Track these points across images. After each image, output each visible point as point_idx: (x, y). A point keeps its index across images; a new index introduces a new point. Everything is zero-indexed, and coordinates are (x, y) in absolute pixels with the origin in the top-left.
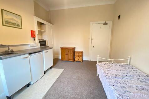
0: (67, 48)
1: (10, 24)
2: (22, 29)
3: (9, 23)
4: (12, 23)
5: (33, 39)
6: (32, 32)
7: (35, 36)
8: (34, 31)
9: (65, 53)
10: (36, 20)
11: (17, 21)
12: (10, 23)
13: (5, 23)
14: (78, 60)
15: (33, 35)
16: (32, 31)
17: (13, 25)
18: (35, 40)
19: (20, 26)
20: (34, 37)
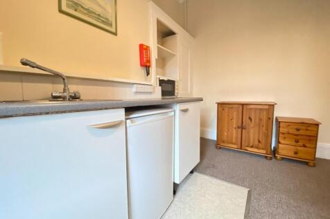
0: (243, 105)
1: (85, 14)
2: (115, 34)
3: (80, 8)
4: (89, 12)
5: (143, 71)
6: (143, 49)
7: (149, 61)
8: (147, 48)
9: (234, 121)
10: (154, 15)
11: (105, 9)
12: (82, 7)
13: (68, 6)
14: (296, 153)
15: (145, 59)
16: (141, 46)
17: (92, 17)
18: (148, 74)
19: (111, 25)
20: (146, 66)
